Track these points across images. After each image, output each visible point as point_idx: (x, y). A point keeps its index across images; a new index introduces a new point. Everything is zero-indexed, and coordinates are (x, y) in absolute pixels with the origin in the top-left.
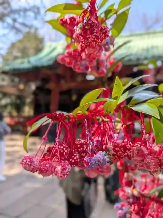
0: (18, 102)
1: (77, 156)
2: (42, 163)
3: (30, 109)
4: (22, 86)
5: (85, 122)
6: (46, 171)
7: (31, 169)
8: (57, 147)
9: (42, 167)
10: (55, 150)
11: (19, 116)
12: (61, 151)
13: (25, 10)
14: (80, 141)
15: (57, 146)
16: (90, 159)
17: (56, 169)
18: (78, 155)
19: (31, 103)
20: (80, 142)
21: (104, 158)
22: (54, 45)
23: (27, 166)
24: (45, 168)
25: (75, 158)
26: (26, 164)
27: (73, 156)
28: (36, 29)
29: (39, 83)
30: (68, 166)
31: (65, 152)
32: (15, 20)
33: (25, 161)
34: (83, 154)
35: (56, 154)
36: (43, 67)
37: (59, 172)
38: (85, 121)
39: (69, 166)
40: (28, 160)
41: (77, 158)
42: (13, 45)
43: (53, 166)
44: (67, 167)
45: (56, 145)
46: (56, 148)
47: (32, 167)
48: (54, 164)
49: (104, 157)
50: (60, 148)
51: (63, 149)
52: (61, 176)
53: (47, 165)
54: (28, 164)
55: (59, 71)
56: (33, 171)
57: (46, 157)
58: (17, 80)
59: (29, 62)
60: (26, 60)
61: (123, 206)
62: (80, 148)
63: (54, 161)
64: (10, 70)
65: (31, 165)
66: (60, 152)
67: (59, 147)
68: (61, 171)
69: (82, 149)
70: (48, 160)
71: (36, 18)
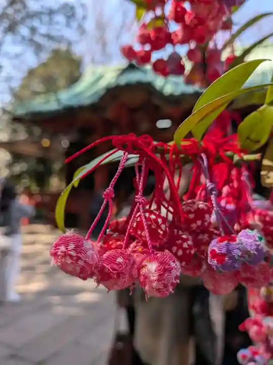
0: (41, 168)
1: (189, 240)
2: (105, 256)
3: (61, 180)
4: (46, 142)
5: (203, 161)
6: (119, 275)
7: (78, 269)
8: (140, 216)
9: (105, 265)
10: (135, 225)
11: (42, 193)
12: (151, 225)
13: (51, 12)
14: (194, 203)
15: (139, 214)
16: (227, 245)
17: (144, 271)
18: (190, 237)
19: (61, 170)
20: (195, 207)
21: (259, 245)
22: (100, 70)
23: (69, 261)
24: (115, 266)
25: (185, 245)
26: (65, 255)
27: (180, 241)
28: (70, 43)
29: (75, 136)
30: (174, 262)
31: (161, 228)
32: (33, 30)
33: (63, 248)
34: (200, 237)
35: (139, 232)
36: (81, 108)
37: (154, 277)
38: (202, 158)
39: (177, 263)
40: (72, 246)
41: (189, 245)
42: (31, 73)
43: (134, 263)
44: (173, 265)
45: (138, 211)
46: (139, 219)
47: (81, 263)
48: (137, 258)
49: (258, 243)
50: (148, 219)
51: (156, 221)
52: (157, 288)
53: (120, 260)
54: (71, 256)
55: (110, 114)
56: (83, 274)
57: (110, 243)
58: (37, 130)
59: (58, 100)
60: (52, 98)
61: (255, 353)
62: (194, 220)
63: (134, 252)
64: (27, 114)
65: (79, 258)
66: (149, 226)
67: (145, 217)
68: (160, 275)
69: (199, 223)
70: (120, 247)
71: (68, 25)
